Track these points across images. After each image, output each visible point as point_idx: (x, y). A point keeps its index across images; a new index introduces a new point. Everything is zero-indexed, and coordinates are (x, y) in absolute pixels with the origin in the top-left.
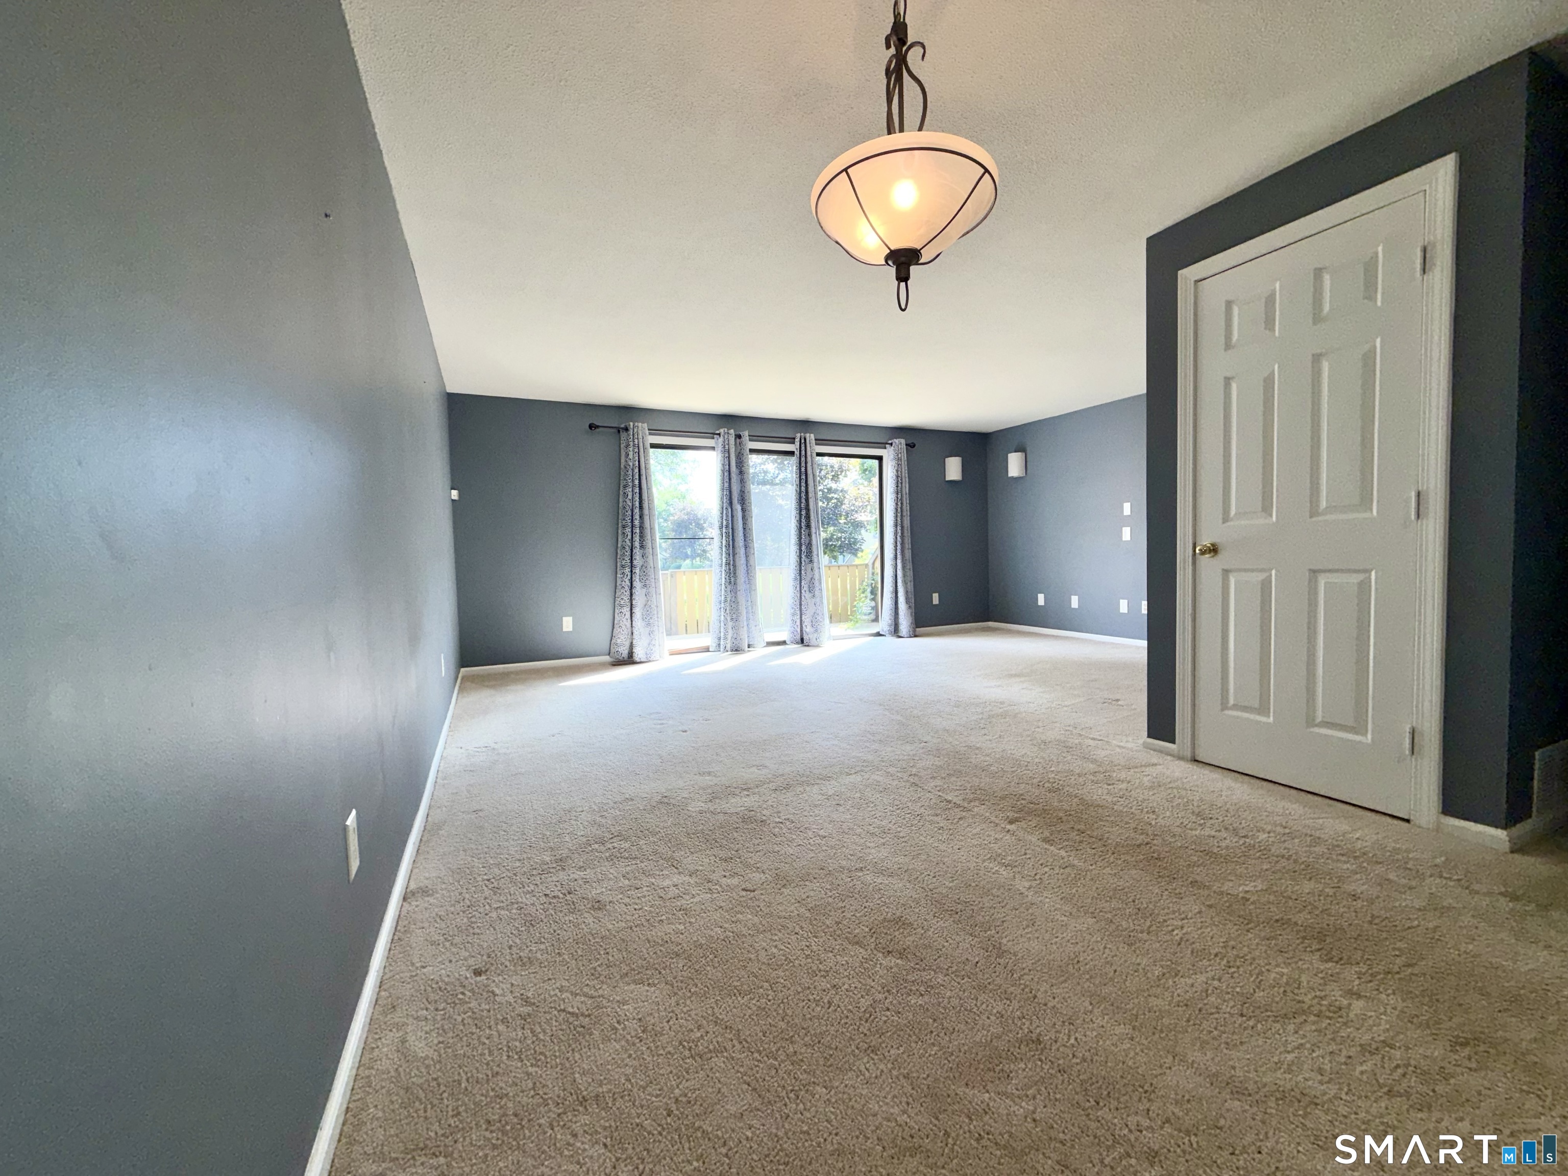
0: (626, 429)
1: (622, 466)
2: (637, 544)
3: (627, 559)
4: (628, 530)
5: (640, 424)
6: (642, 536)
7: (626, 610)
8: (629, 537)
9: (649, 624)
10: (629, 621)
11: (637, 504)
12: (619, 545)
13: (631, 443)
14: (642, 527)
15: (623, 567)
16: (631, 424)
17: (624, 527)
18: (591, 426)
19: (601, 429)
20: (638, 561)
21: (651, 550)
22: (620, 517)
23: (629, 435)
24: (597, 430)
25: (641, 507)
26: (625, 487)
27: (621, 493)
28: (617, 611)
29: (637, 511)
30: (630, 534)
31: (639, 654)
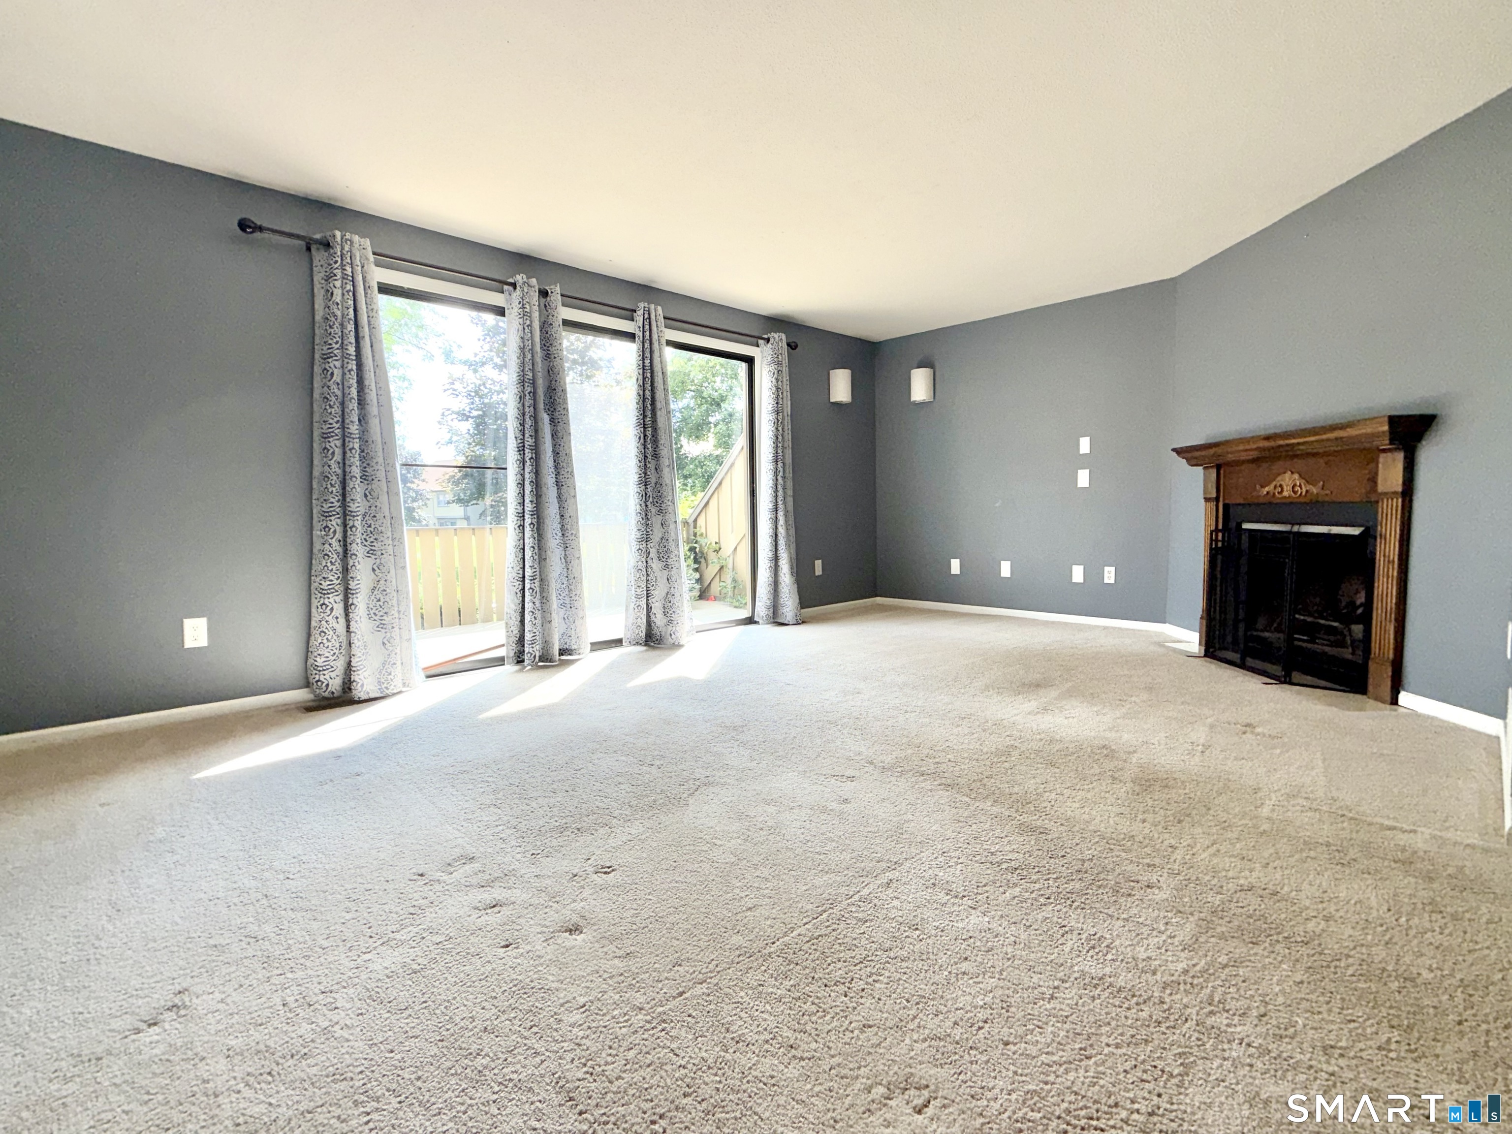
0: (327, 245)
1: (318, 317)
2: (356, 471)
3: (335, 500)
4: (335, 443)
5: (356, 238)
6: (365, 457)
7: (335, 601)
8: (338, 457)
9: (382, 626)
10: (342, 620)
11: (354, 392)
12: (316, 473)
13: (338, 272)
14: (364, 440)
15: (326, 515)
16: (338, 234)
17: (325, 437)
18: (243, 225)
19: (266, 235)
20: (358, 505)
21: (383, 484)
22: (316, 417)
23: (333, 255)
24: (258, 235)
25: (362, 402)
26: (326, 357)
27: (317, 369)
28: (315, 603)
29: (353, 405)
30: (338, 451)
31: (364, 685)
